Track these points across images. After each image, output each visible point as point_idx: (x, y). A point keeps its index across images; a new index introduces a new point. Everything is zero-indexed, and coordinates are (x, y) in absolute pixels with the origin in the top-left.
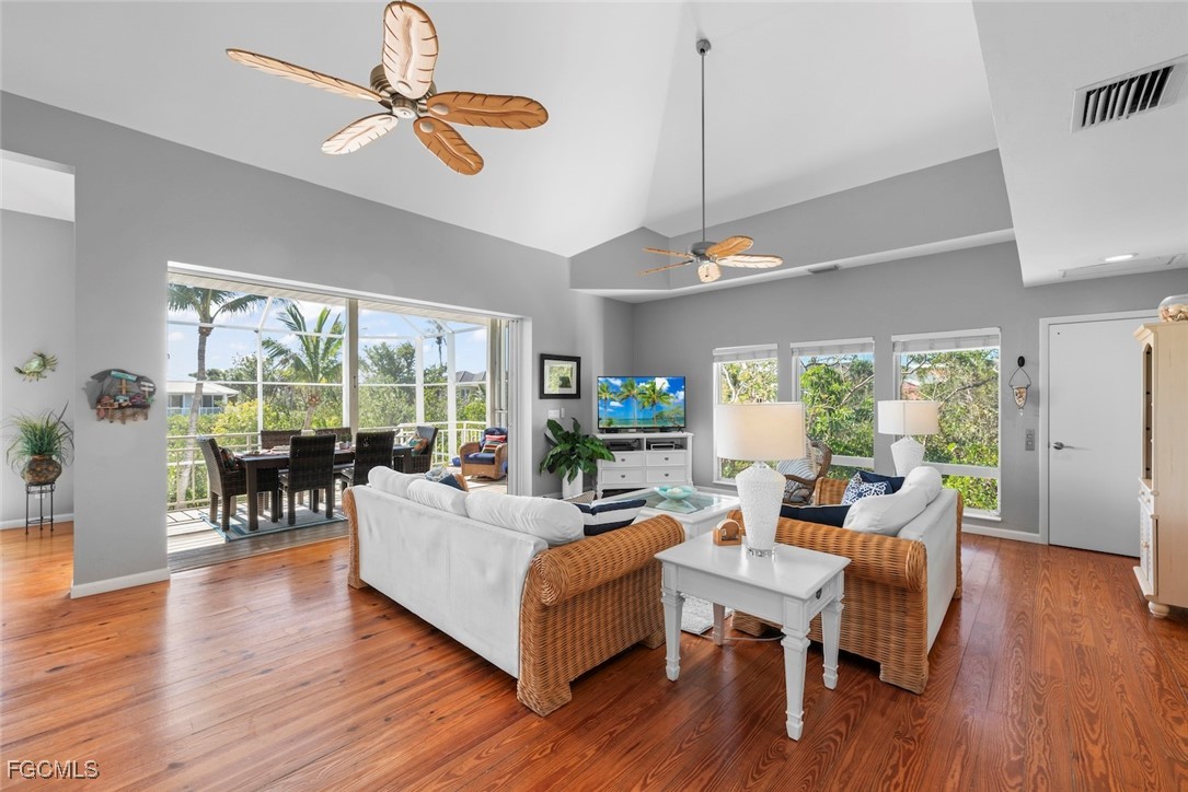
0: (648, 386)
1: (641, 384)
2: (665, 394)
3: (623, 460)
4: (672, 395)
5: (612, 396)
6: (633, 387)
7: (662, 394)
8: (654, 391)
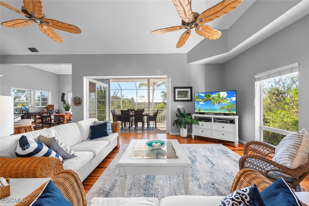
0: (216, 96)
1: (213, 95)
2: (225, 99)
3: (202, 125)
4: (229, 99)
5: (201, 100)
6: (209, 96)
7: (223, 99)
8: (219, 97)
